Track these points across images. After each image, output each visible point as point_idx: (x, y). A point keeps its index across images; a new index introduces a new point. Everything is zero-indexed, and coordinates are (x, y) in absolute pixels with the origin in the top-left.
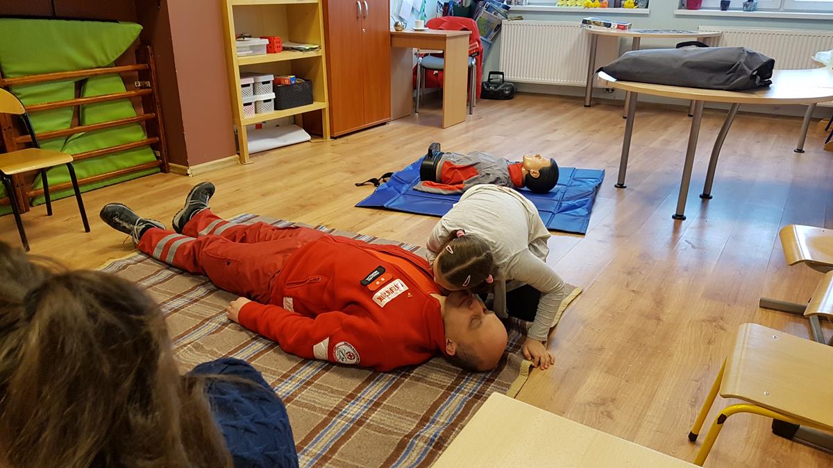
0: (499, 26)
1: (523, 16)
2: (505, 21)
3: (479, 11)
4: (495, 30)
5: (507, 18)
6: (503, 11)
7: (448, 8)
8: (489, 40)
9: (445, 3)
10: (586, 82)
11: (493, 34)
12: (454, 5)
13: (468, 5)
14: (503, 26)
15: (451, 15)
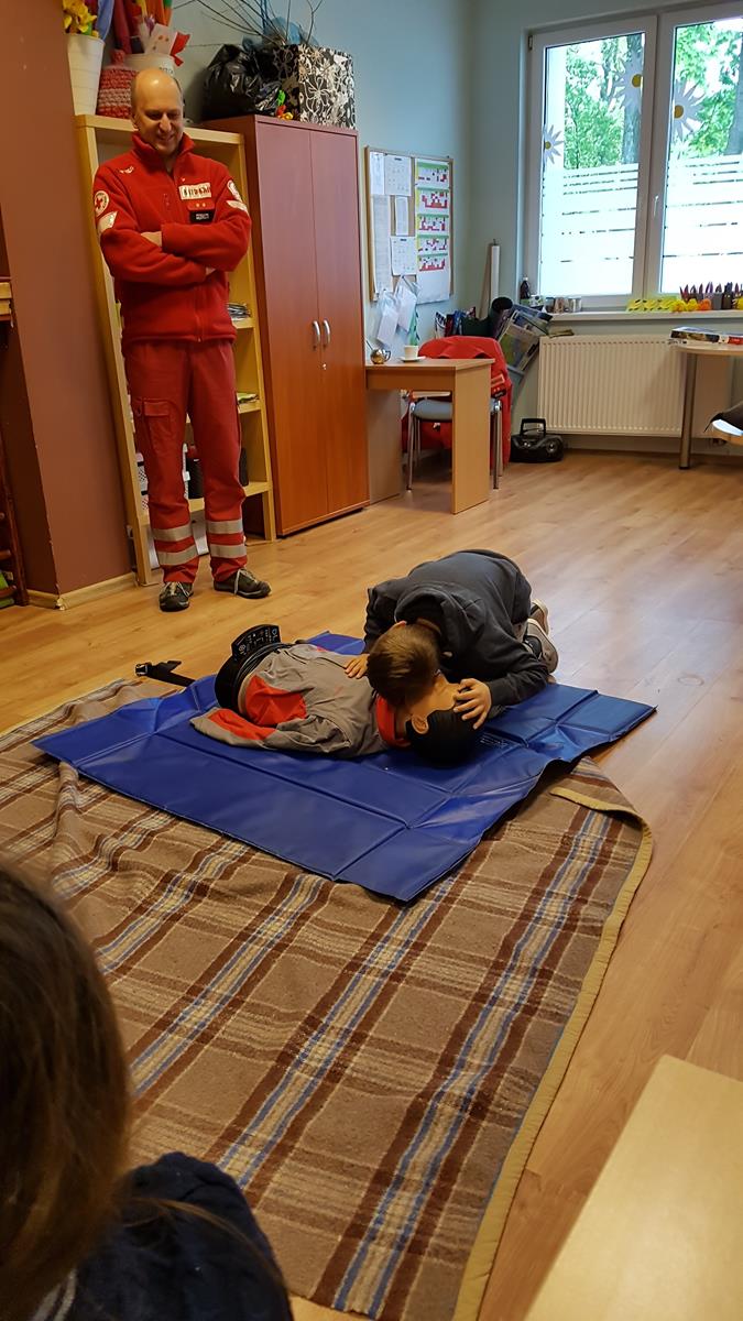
0: (535, 349)
1: (573, 329)
2: (544, 339)
3: (503, 325)
4: (530, 354)
5: (547, 334)
6: (541, 322)
7: (454, 323)
8: (519, 370)
9: (448, 316)
10: (680, 430)
11: (526, 360)
12: (462, 318)
13: (485, 317)
14: (542, 347)
15: (458, 333)
